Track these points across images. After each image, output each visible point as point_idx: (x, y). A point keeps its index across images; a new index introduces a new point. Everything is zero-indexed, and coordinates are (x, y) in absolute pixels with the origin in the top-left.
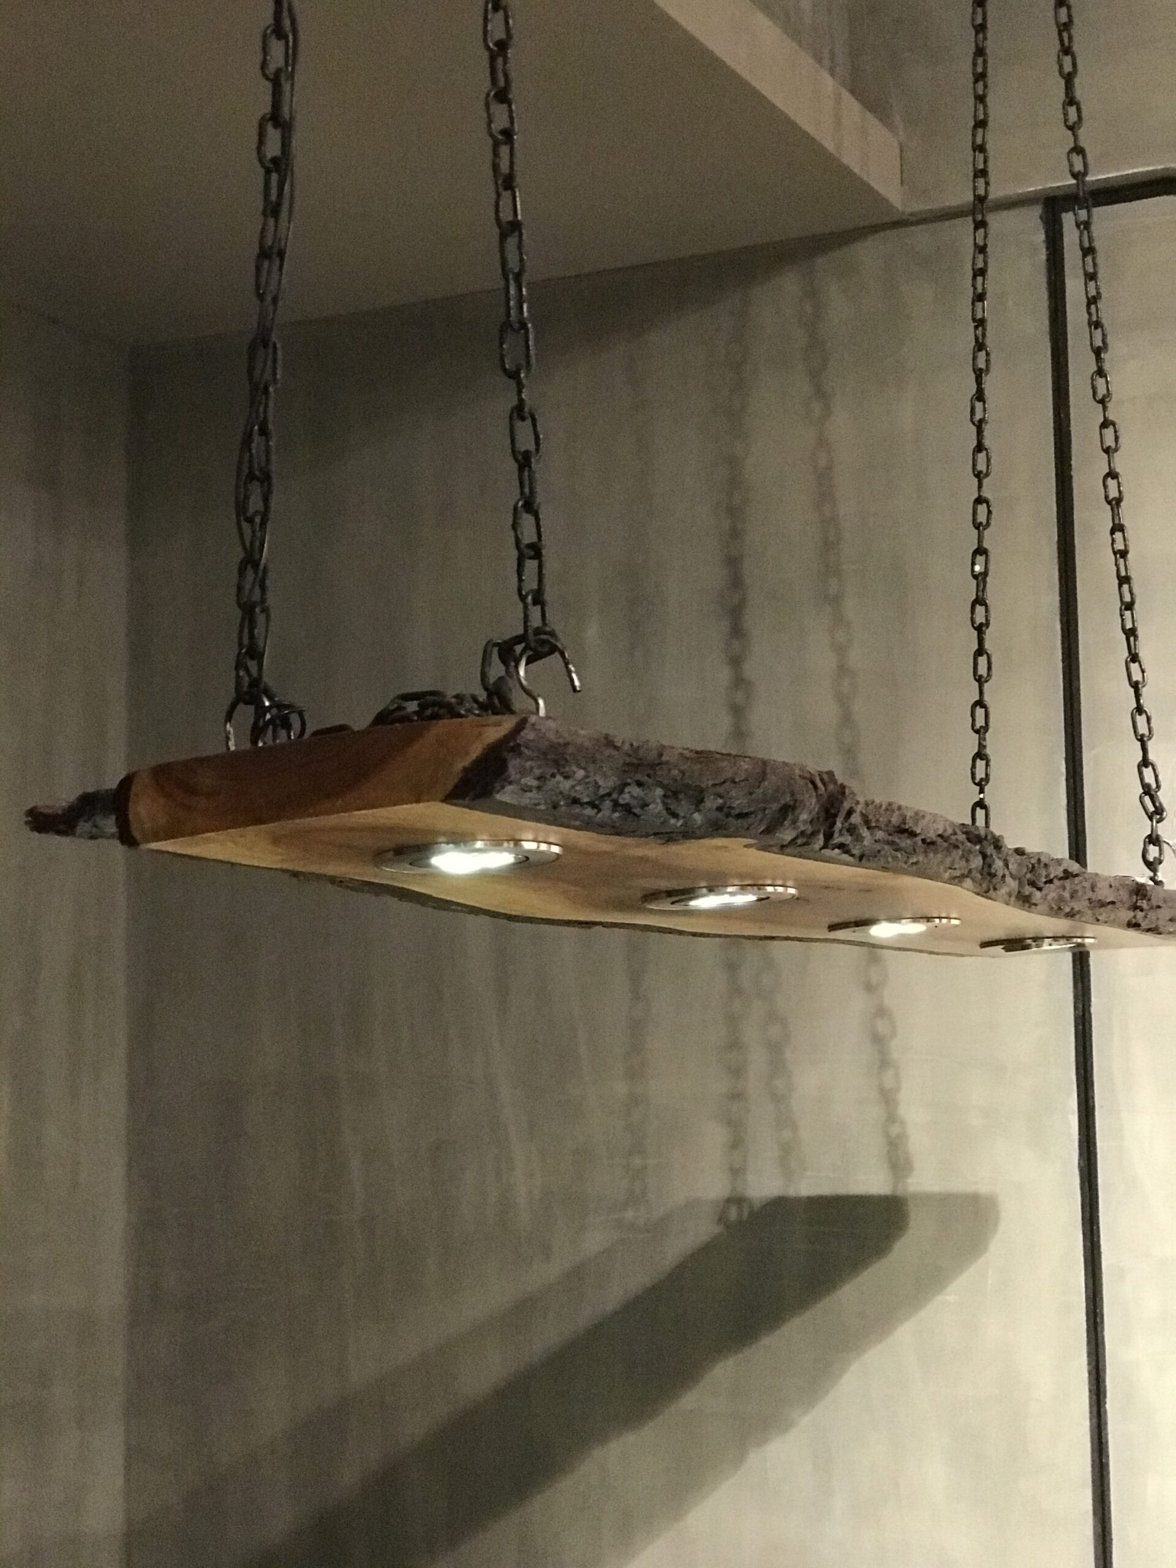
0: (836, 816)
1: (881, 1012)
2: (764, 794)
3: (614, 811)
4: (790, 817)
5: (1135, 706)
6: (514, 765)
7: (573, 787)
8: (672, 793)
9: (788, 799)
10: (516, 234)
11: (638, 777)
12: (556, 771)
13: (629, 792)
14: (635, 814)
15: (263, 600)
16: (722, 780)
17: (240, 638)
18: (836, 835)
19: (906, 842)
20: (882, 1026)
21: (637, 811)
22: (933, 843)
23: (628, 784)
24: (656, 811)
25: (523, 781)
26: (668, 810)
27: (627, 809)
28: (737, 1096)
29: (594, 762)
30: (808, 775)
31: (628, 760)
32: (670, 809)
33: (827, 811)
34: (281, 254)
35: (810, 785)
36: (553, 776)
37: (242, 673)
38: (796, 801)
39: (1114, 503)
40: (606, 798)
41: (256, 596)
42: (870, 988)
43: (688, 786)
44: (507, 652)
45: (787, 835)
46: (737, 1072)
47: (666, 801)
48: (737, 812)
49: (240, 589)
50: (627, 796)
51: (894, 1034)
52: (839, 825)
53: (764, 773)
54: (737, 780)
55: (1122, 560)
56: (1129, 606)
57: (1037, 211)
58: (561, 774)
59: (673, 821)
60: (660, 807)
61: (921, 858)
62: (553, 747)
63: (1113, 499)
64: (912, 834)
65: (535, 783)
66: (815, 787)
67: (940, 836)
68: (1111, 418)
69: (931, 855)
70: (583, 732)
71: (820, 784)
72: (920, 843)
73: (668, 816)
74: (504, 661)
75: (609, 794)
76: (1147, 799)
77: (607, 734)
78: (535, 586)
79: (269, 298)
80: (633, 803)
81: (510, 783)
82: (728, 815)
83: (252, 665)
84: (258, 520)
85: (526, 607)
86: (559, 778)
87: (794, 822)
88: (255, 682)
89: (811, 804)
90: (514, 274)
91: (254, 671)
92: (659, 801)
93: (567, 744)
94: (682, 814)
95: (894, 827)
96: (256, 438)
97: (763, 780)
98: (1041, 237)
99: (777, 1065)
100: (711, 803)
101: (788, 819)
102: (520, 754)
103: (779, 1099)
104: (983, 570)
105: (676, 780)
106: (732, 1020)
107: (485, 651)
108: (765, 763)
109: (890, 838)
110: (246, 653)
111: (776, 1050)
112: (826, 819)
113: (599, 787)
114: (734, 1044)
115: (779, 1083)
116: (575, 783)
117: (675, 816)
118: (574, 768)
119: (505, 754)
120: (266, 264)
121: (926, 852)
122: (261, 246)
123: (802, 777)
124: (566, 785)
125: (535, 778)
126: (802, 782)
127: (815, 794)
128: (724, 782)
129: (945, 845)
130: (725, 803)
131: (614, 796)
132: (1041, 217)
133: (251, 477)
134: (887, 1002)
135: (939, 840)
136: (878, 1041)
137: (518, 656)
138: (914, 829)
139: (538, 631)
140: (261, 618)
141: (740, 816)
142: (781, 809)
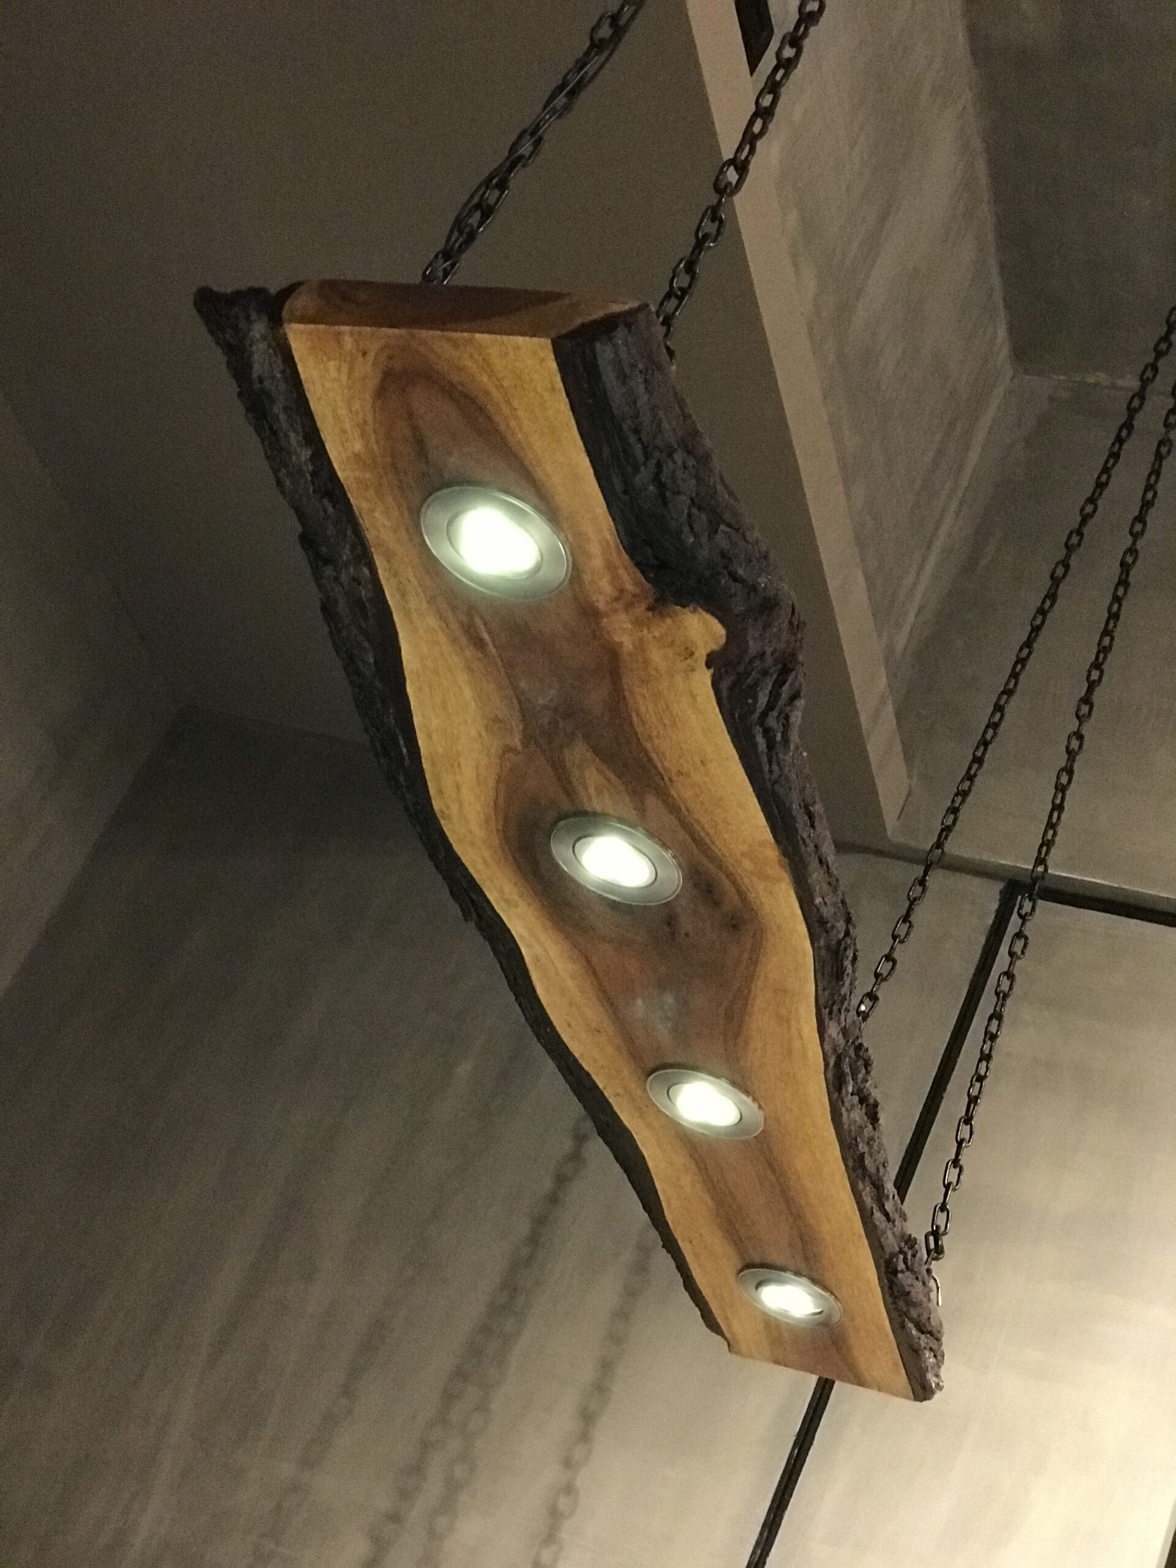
1: (569, 1489)
5: (953, 1157)
20: (563, 1503)
28: (395, 1518)
39: (1001, 995)
42: (568, 1463)
46: (405, 1495)
51: (572, 1512)
55: (989, 1043)
56: (981, 1079)
57: (1000, 886)
63: (1002, 991)
68: (1027, 933)
76: (931, 1238)
98: (995, 906)
99: (447, 1504)
103: (434, 1535)
104: (867, 1011)
106: (426, 1446)
111: (453, 1488)
114: (417, 1469)
115: (442, 1521)
132: (1001, 892)
134: (578, 1483)
136: (555, 1516)
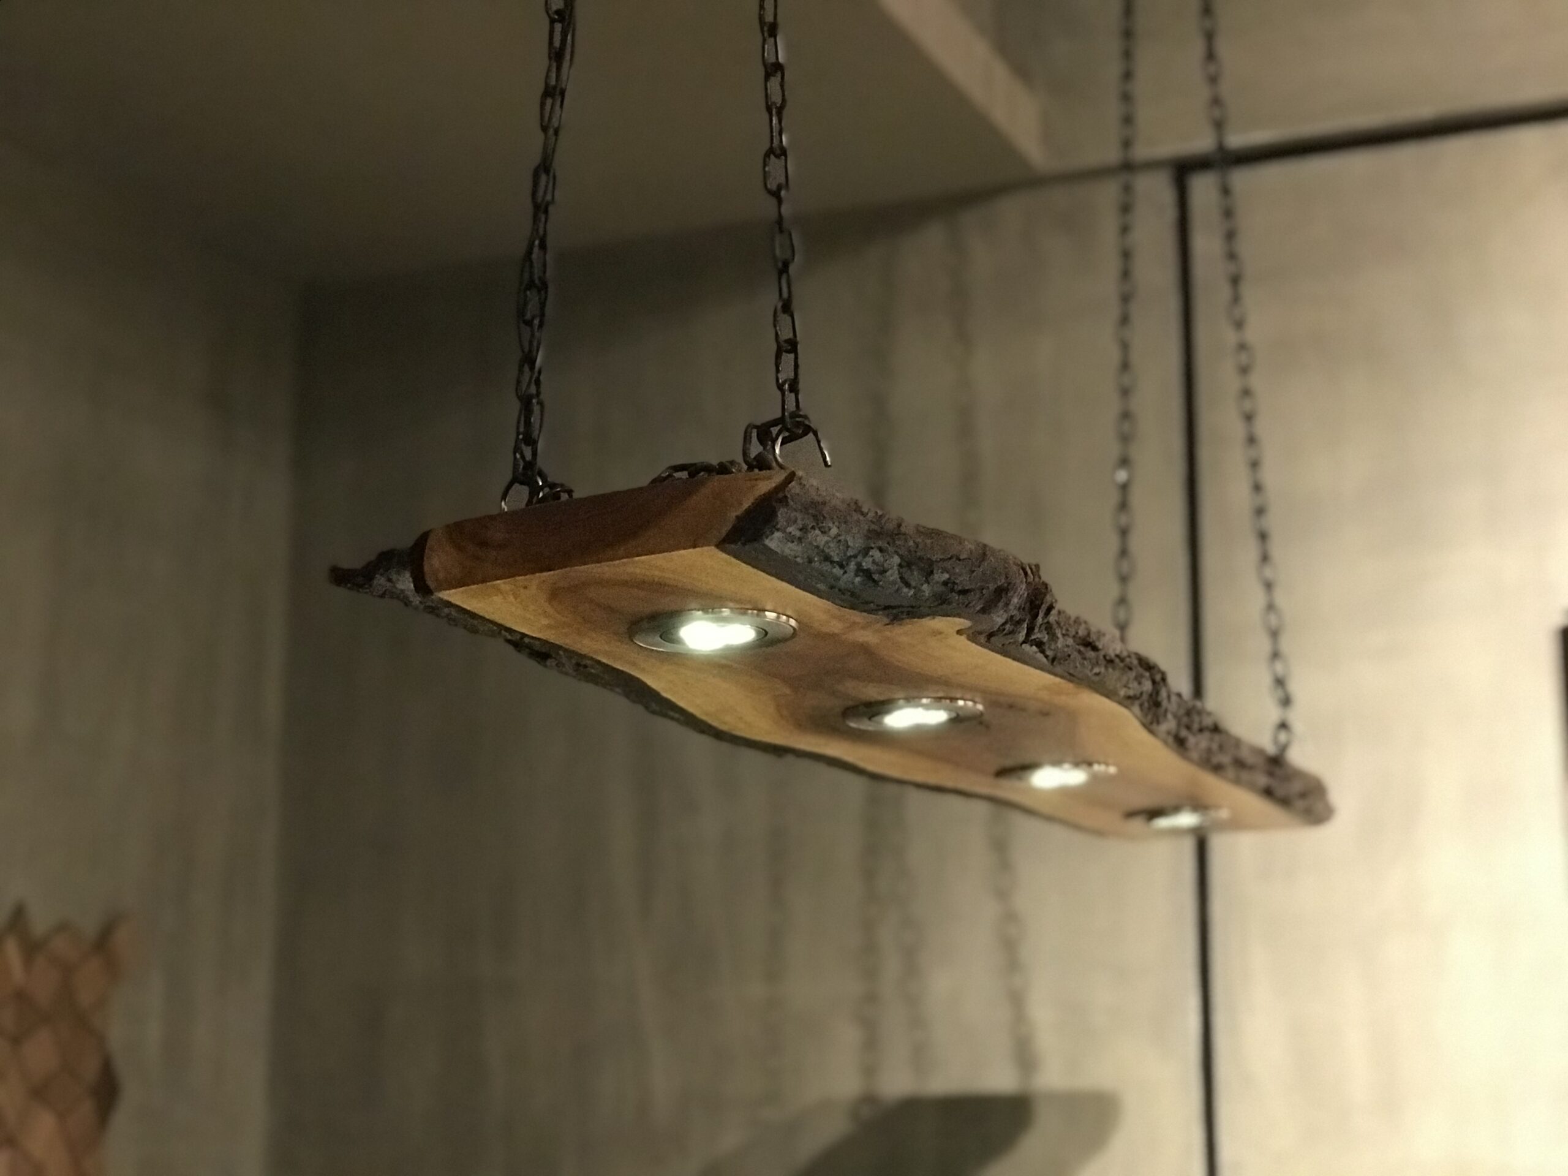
0: (1039, 607)
1: (1011, 917)
2: (984, 574)
3: (856, 575)
4: (1004, 599)
5: (1267, 604)
6: (782, 514)
7: (827, 542)
8: (907, 564)
9: (1003, 581)
10: (779, 75)
11: (880, 543)
12: (815, 524)
13: (872, 556)
14: (874, 581)
15: (538, 394)
16: (949, 556)
17: (518, 428)
18: (1036, 630)
19: (1091, 654)
20: (1012, 930)
21: (876, 577)
22: (1111, 661)
23: (872, 548)
24: (891, 579)
25: (789, 529)
26: (901, 578)
27: (867, 574)
28: (871, 998)
29: (845, 522)
30: (1019, 563)
31: (873, 527)
32: (904, 578)
33: (1032, 602)
34: (562, 93)
35: (1021, 571)
36: (813, 528)
37: (518, 456)
38: (1009, 584)
40: (852, 559)
41: (533, 390)
42: (1000, 893)
43: (920, 559)
44: (765, 434)
45: (998, 618)
46: (871, 974)
47: (901, 570)
48: (960, 588)
49: (518, 382)
50: (869, 560)
51: (1024, 937)
52: (1040, 620)
53: (984, 554)
54: (962, 557)
56: (1262, 513)
58: (820, 529)
59: (905, 590)
60: (896, 576)
61: (1103, 670)
62: (814, 504)
63: (1247, 413)
64: (1095, 649)
65: (798, 534)
66: (1026, 574)
67: (1117, 656)
69: (1110, 670)
70: (838, 494)
71: (1029, 572)
72: (1101, 657)
73: (902, 585)
74: (761, 441)
75: (855, 556)
77: (857, 500)
78: (792, 375)
79: (551, 132)
80: (873, 568)
81: (778, 530)
82: (952, 590)
83: (528, 452)
84: (536, 322)
85: (783, 395)
86: (817, 532)
87: (1007, 605)
88: (530, 465)
89: (1021, 589)
90: (776, 108)
91: (528, 456)
92: (895, 568)
93: (824, 503)
94: (913, 584)
95: (1080, 638)
96: (536, 250)
97: (983, 560)
100: (940, 577)
101: (1002, 601)
102: (787, 505)
105: (910, 551)
107: (746, 432)
108: (985, 546)
109: (1077, 647)
110: (523, 439)
111: (909, 954)
112: (1031, 609)
113: (848, 547)
116: (829, 539)
117: (908, 585)
118: (831, 525)
119: (774, 504)
120: (549, 101)
121: (1106, 667)
122: (547, 84)
123: (1015, 564)
124: (822, 540)
125: (798, 529)
126: (1015, 568)
127: (1025, 580)
128: (950, 558)
129: (1122, 665)
130: (949, 579)
131: (859, 558)
133: (531, 285)
134: (1017, 906)
135: (1117, 660)
137: (774, 436)
138: (1097, 644)
139: (793, 415)
140: (536, 409)
141: (964, 592)
142: (996, 590)
